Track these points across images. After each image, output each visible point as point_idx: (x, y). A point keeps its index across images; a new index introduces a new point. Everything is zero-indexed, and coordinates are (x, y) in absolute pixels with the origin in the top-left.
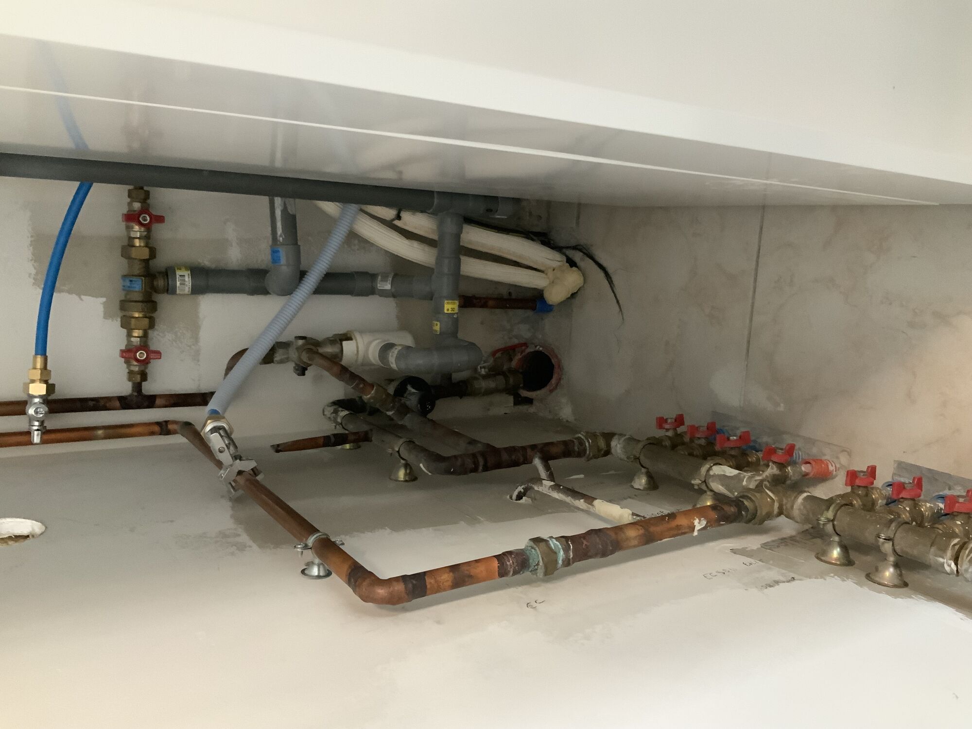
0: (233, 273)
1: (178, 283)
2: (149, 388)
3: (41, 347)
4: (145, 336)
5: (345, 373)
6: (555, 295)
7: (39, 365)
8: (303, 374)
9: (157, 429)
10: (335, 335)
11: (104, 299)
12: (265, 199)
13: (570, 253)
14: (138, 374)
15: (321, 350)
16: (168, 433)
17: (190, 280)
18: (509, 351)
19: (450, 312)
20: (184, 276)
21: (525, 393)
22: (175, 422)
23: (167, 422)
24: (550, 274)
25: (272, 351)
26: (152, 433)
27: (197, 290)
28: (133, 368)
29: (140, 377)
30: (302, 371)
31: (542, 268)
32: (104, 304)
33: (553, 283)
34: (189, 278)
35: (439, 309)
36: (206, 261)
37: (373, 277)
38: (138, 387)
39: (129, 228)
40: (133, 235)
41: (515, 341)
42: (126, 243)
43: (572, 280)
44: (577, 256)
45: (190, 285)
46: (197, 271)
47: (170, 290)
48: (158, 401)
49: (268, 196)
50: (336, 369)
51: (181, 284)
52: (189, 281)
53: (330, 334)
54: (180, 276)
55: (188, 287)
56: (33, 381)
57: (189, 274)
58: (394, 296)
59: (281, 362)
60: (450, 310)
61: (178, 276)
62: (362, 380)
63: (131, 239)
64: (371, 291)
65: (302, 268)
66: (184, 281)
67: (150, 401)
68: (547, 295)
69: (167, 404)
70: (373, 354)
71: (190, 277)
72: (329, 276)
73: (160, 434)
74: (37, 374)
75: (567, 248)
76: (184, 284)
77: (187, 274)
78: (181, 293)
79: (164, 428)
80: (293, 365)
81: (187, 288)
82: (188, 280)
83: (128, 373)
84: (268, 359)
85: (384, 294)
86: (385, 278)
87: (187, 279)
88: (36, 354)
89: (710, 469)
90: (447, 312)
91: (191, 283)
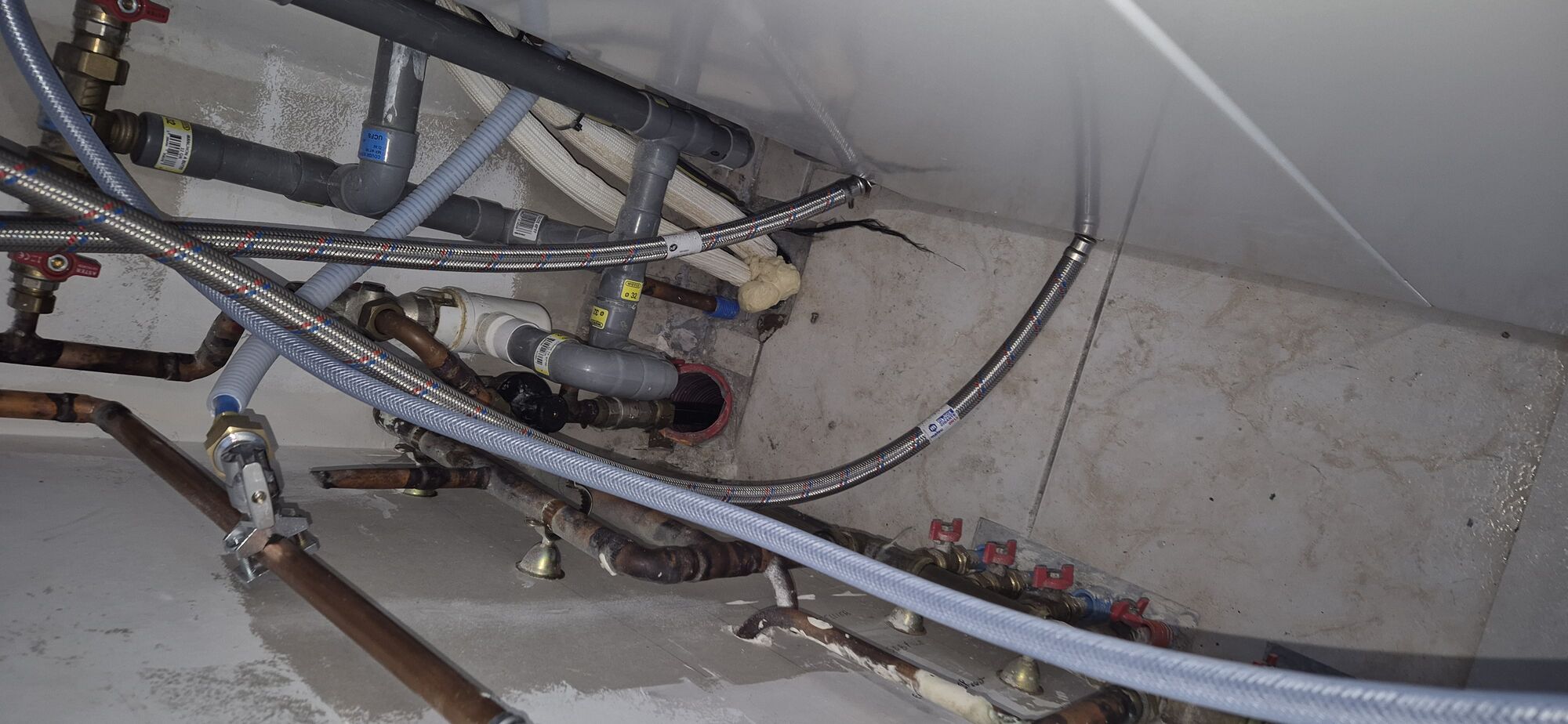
0: (274, 154)
1: (165, 148)
2: (47, 328)
5: (452, 366)
6: (756, 299)
9: (50, 407)
12: (373, 40)
14: (37, 297)
16: (72, 418)
17: (190, 149)
19: (629, 298)
20: (180, 138)
21: (667, 434)
22: (88, 400)
23: (72, 397)
24: (755, 268)
26: (39, 415)
27: (198, 169)
28: (27, 283)
29: (39, 302)
31: (744, 255)
33: (756, 279)
34: (188, 143)
35: (613, 291)
37: (509, 216)
38: (27, 322)
43: (785, 280)
45: (188, 157)
47: (144, 155)
48: (65, 355)
49: (381, 36)
50: (438, 356)
51: (170, 151)
52: (187, 149)
54: (172, 136)
55: (183, 159)
57: (188, 136)
60: (631, 295)
61: (166, 135)
66: (177, 147)
67: (51, 353)
68: (741, 295)
69: (85, 362)
71: (191, 141)
73: (54, 419)
76: (176, 153)
77: (186, 134)
78: (164, 167)
79: (64, 407)
81: (180, 162)
82: (186, 146)
83: (13, 289)
86: (527, 221)
87: (183, 144)
90: (626, 298)
91: (189, 154)
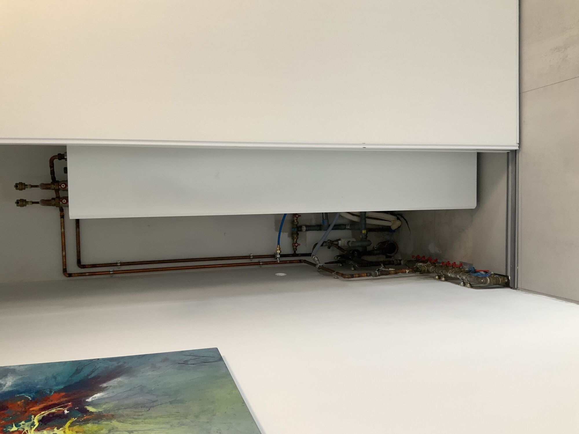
0: (314, 226)
2: (297, 252)
3: (279, 243)
4: (296, 241)
5: (339, 248)
6: (394, 227)
7: (279, 247)
8: (330, 248)
9: (299, 261)
10: (337, 239)
11: (288, 233)
13: (398, 216)
15: (334, 243)
18: (383, 243)
19: (364, 233)
21: (388, 255)
22: (303, 260)
23: (301, 260)
24: (392, 222)
25: (323, 243)
27: (307, 230)
28: (294, 248)
29: (295, 250)
30: (329, 248)
31: (390, 221)
32: (288, 234)
33: (393, 224)
35: (361, 232)
36: (308, 224)
37: (345, 225)
38: (295, 252)
39: (293, 218)
40: (294, 219)
41: (385, 240)
42: (293, 221)
43: (398, 223)
44: (400, 217)
46: (306, 226)
47: (301, 231)
48: (299, 255)
50: (337, 247)
53: (336, 239)
56: (278, 250)
58: (351, 230)
59: (325, 246)
62: (343, 249)
63: (294, 220)
64: (345, 229)
65: (329, 224)
66: (304, 228)
67: (297, 255)
68: (391, 227)
69: (301, 256)
70: (346, 244)
72: (335, 225)
73: (300, 263)
74: (278, 249)
75: (397, 215)
77: (305, 227)
78: (303, 231)
80: (327, 246)
81: (305, 230)
82: (305, 228)
84: (322, 245)
85: (348, 229)
86: (348, 225)
88: (278, 245)
89: (418, 264)
